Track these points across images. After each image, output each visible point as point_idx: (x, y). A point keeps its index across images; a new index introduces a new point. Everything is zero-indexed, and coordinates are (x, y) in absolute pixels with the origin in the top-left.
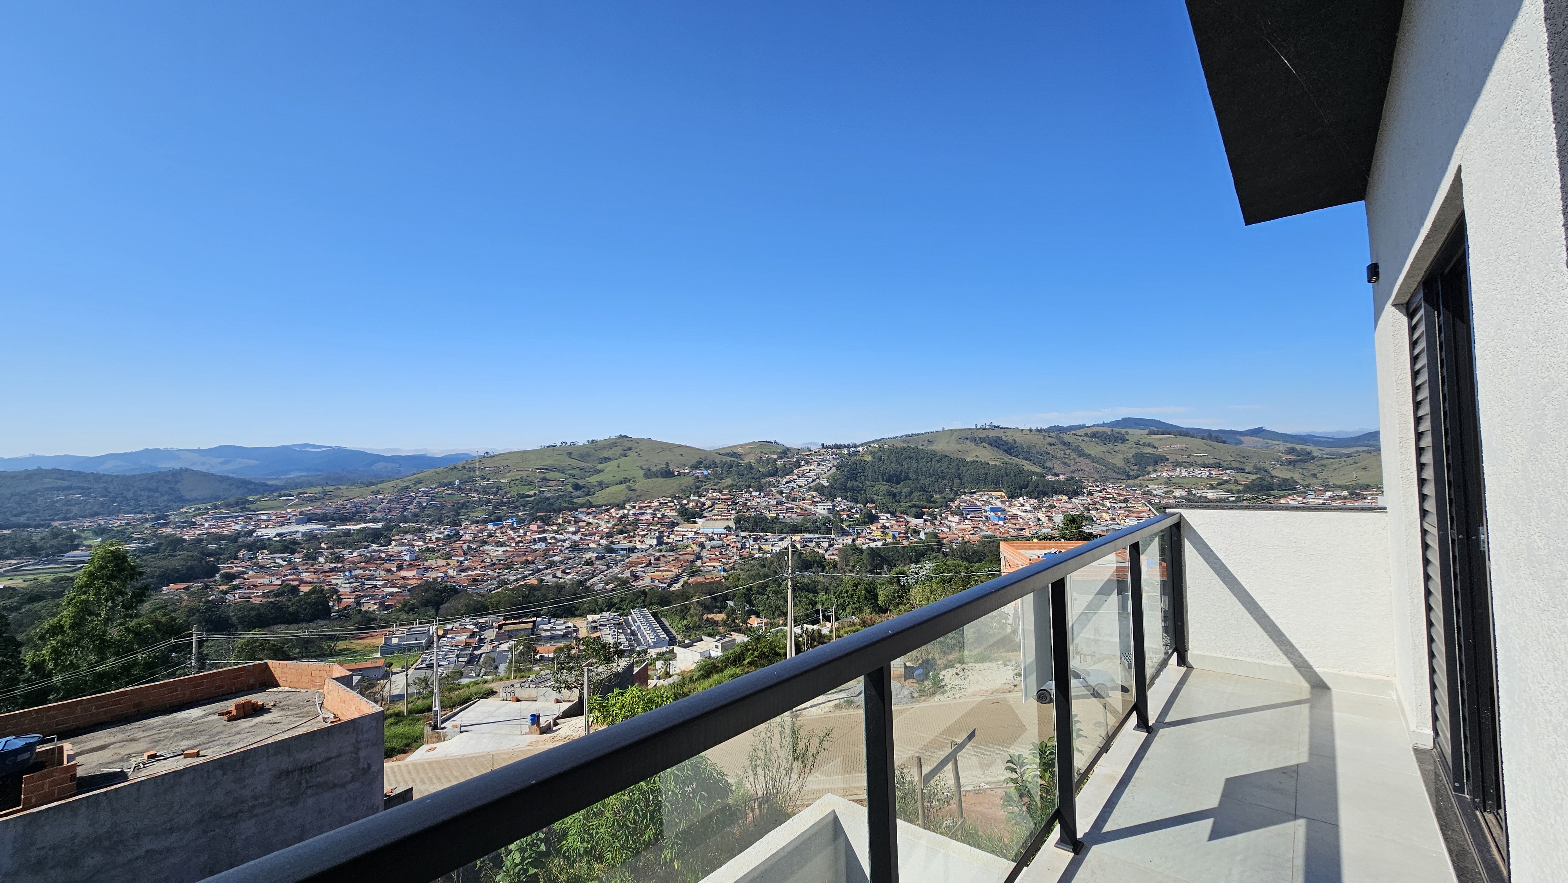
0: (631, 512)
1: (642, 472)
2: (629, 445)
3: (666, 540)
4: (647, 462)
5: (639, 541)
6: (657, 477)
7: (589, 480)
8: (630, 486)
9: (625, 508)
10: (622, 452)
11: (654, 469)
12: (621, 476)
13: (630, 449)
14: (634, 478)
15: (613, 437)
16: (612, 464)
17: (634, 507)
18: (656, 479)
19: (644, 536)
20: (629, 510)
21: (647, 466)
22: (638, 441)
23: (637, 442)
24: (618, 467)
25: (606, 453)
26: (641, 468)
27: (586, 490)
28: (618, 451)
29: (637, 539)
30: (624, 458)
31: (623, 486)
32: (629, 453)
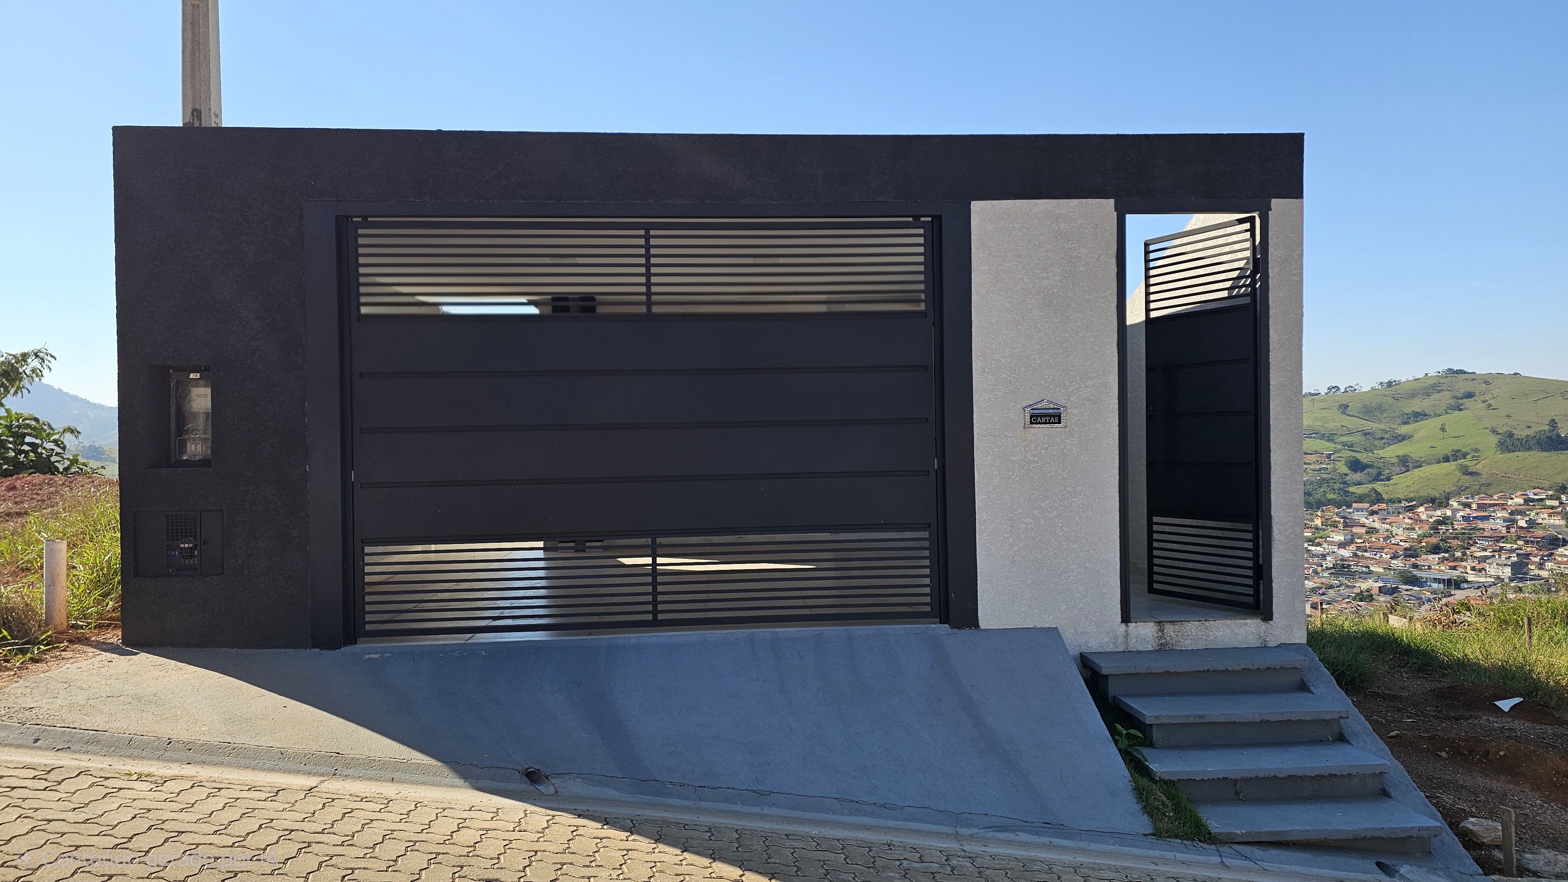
0: (1459, 514)
1: (1494, 440)
2: (1468, 387)
3: (1533, 570)
4: (1507, 420)
5: (1473, 569)
6: (1529, 449)
7: (1381, 453)
8: (1466, 466)
9: (1447, 505)
10: (1452, 402)
11: (1521, 433)
12: (1447, 446)
13: (1470, 395)
14: (1477, 450)
15: (1432, 373)
16: (1430, 426)
17: (1468, 505)
18: (1527, 454)
19: (1484, 559)
20: (1455, 511)
21: (1505, 429)
22: (1488, 380)
23: (1487, 383)
24: (1443, 429)
25: (1417, 405)
26: (1494, 431)
27: (1374, 472)
28: (1445, 399)
29: (1469, 564)
30: (1457, 413)
31: (1451, 466)
32: (1467, 402)
